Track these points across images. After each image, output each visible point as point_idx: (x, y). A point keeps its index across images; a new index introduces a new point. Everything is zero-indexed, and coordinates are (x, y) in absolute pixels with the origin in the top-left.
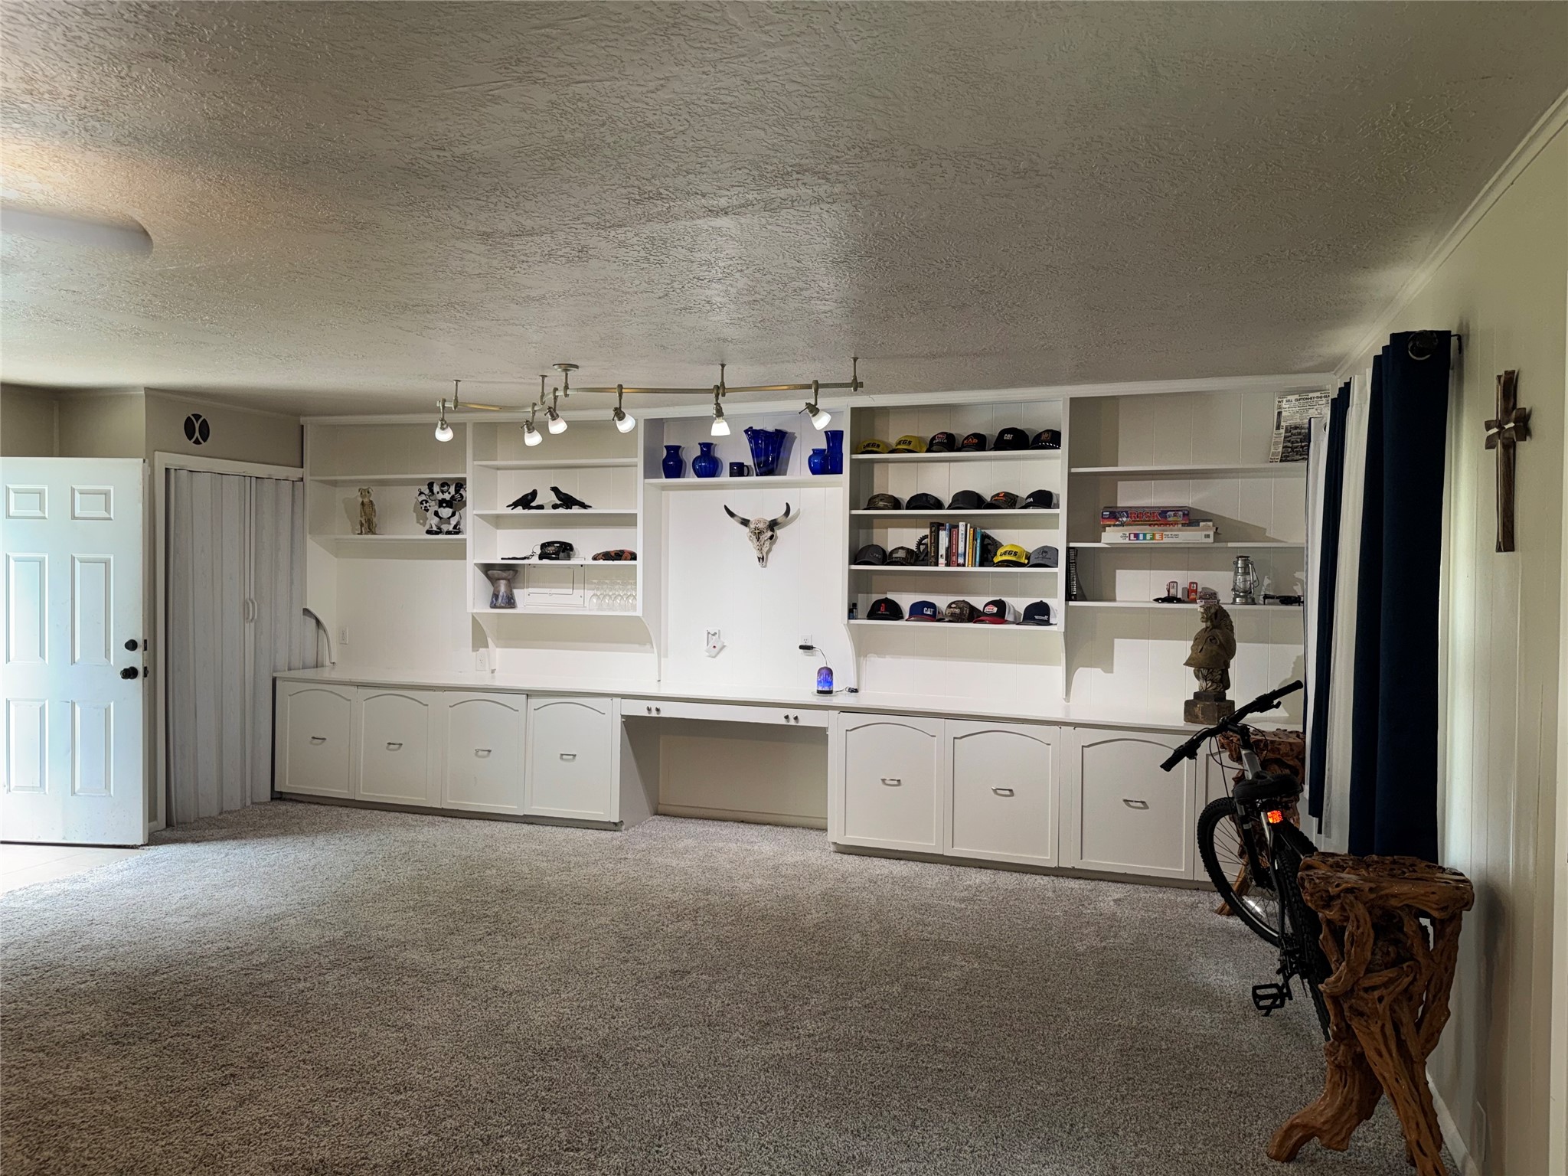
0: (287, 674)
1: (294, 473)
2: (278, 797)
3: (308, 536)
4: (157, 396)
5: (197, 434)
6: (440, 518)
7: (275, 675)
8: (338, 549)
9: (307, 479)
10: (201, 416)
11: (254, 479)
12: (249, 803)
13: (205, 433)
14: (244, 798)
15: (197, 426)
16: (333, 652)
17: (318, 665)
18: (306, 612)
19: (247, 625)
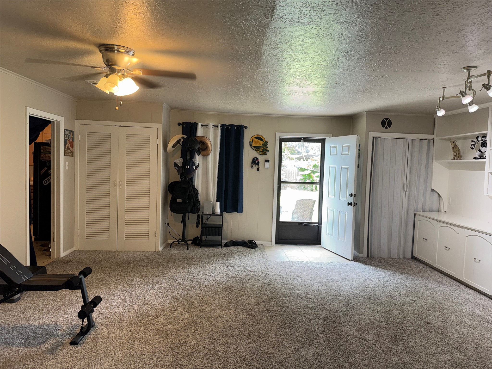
0: (421, 213)
1: (430, 137)
2: (414, 258)
3: (434, 161)
4: (371, 113)
5: (386, 125)
6: (481, 152)
7: (415, 212)
8: (450, 166)
9: (435, 138)
10: (388, 119)
11: (410, 140)
12: (401, 257)
13: (390, 124)
14: (399, 255)
15: (387, 122)
16: (445, 207)
17: (439, 211)
18: (433, 190)
19: (404, 193)
